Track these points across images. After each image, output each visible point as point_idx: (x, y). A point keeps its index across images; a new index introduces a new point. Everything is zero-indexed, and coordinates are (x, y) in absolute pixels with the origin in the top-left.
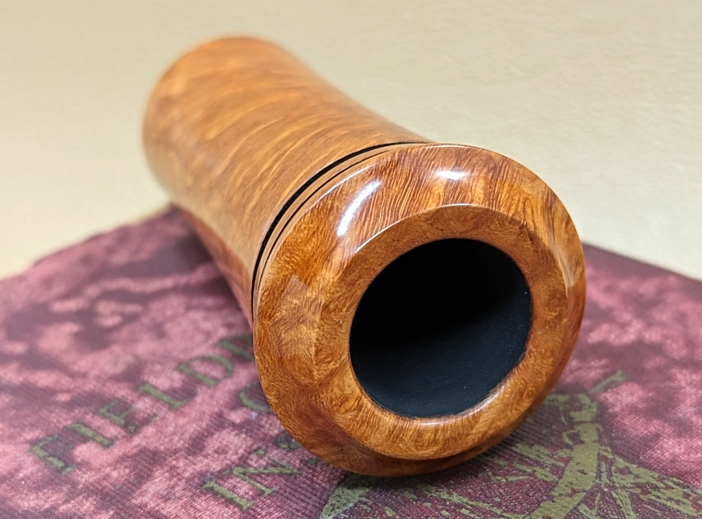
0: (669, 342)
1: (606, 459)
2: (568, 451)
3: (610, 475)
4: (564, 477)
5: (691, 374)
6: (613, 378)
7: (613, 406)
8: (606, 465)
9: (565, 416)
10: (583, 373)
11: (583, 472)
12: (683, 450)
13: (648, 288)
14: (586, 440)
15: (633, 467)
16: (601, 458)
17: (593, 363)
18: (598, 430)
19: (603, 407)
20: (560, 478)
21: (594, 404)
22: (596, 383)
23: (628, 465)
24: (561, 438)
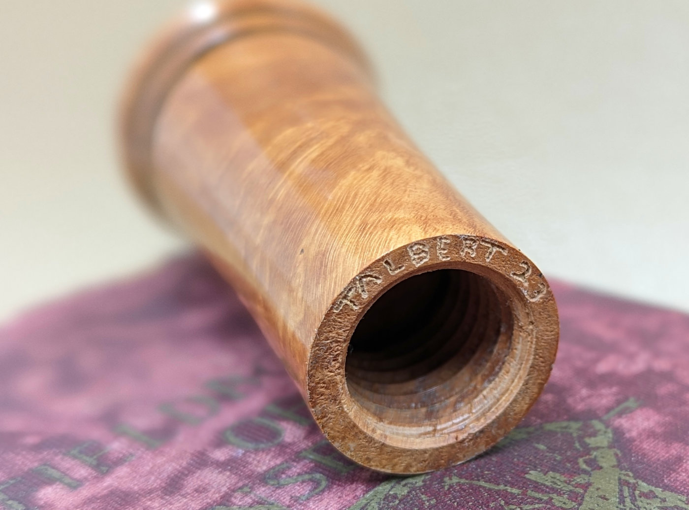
1: (627, 483)
2: (586, 477)
3: (634, 500)
4: (584, 503)
6: (626, 405)
7: (629, 431)
8: (629, 489)
9: (579, 442)
10: (594, 401)
11: (604, 498)
14: (604, 465)
15: (658, 491)
16: (622, 483)
17: (603, 391)
18: (616, 455)
19: (618, 433)
20: (580, 504)
21: (609, 430)
22: (608, 410)
23: (653, 488)
24: (577, 464)
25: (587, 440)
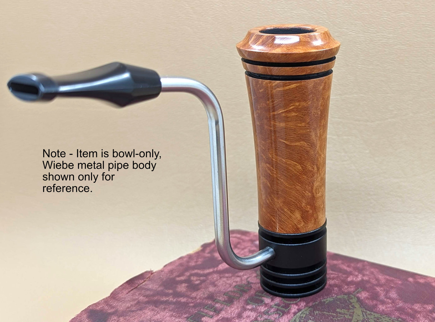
0: (371, 279)
1: (364, 311)
2: (353, 310)
3: (366, 316)
4: (354, 317)
5: (380, 288)
6: (359, 290)
7: (361, 297)
8: (364, 313)
9: (348, 301)
10: (350, 289)
11: (359, 315)
12: (385, 308)
13: (359, 265)
14: (356, 307)
15: (372, 313)
16: (362, 312)
17: (351, 286)
18: (359, 304)
19: (358, 298)
20: (353, 317)
21: (356, 297)
22: (354, 292)
24: (349, 307)
25: (350, 300)
